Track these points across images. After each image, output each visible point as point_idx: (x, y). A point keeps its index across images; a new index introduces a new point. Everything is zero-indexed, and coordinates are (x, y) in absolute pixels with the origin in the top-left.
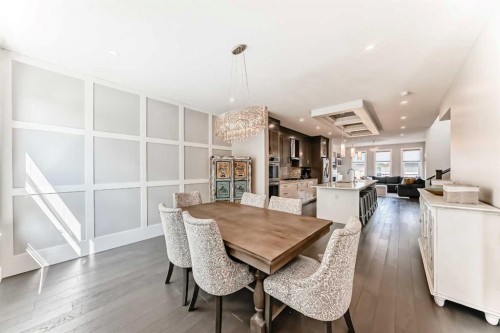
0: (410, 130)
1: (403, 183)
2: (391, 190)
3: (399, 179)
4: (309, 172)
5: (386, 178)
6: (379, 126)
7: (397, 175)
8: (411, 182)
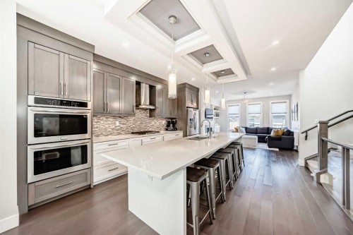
0: (280, 77)
1: (272, 134)
2: (261, 140)
3: (268, 130)
4: (174, 124)
5: (257, 129)
6: (246, 70)
7: (266, 126)
8: (280, 133)
